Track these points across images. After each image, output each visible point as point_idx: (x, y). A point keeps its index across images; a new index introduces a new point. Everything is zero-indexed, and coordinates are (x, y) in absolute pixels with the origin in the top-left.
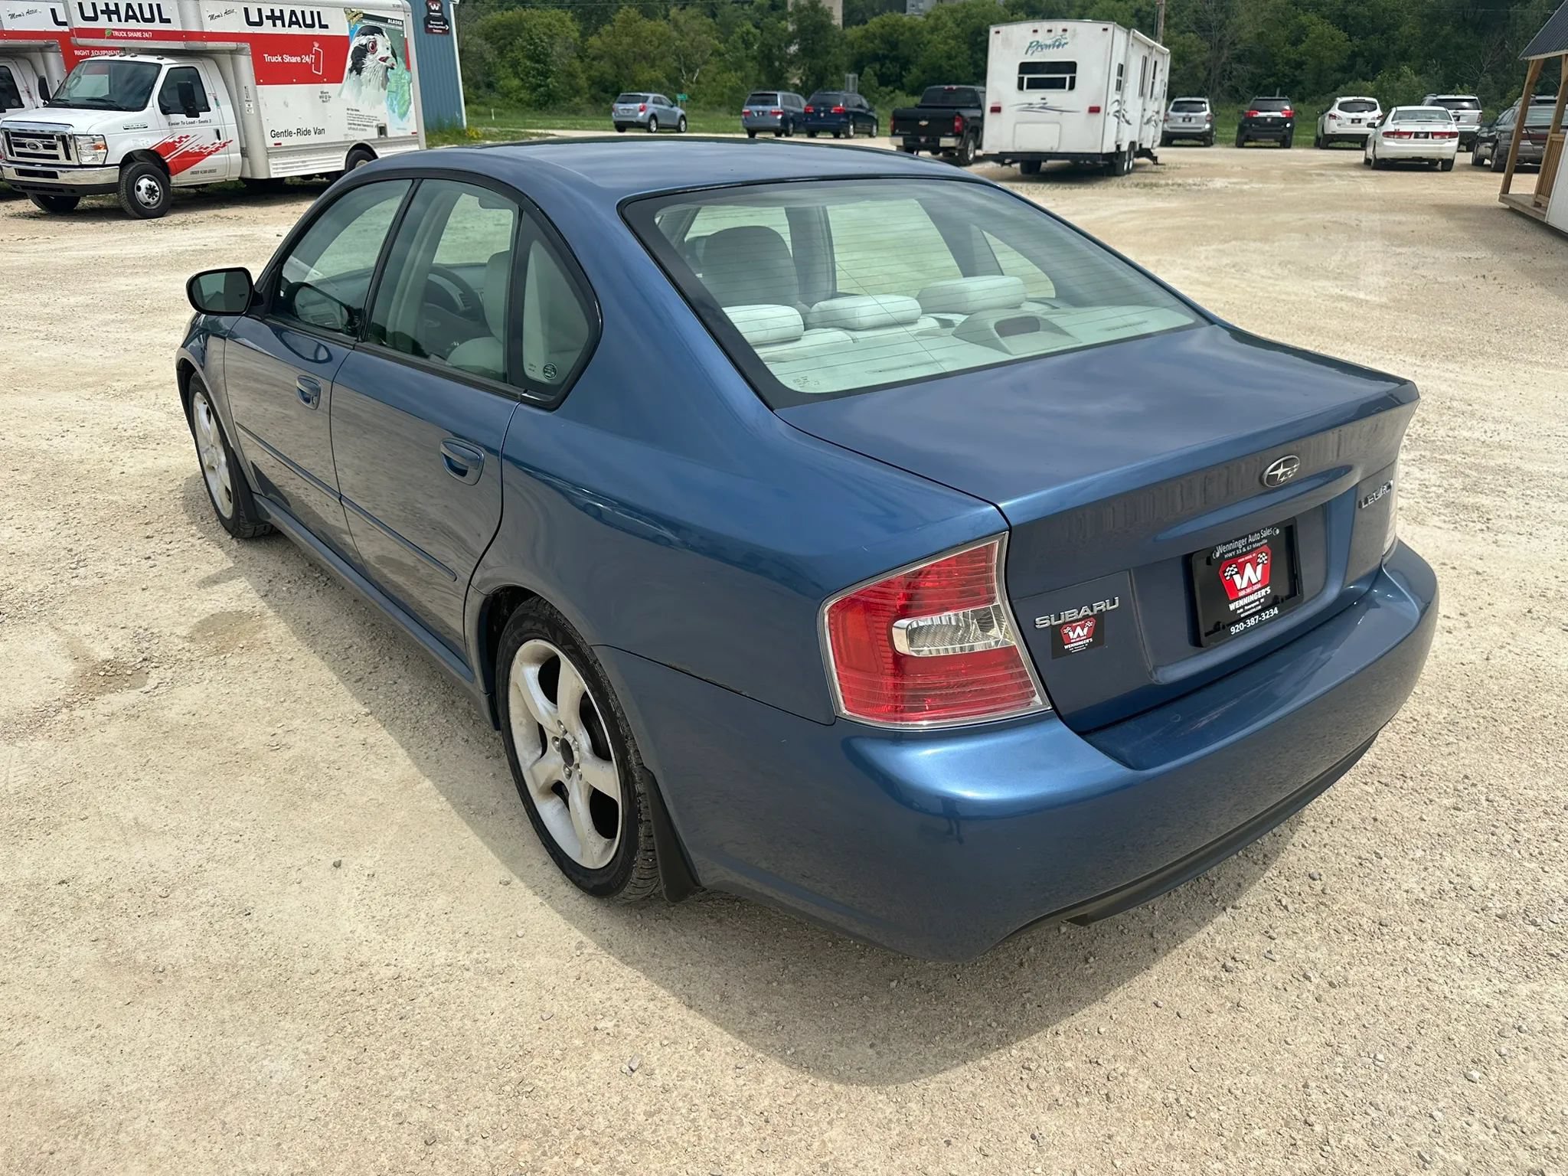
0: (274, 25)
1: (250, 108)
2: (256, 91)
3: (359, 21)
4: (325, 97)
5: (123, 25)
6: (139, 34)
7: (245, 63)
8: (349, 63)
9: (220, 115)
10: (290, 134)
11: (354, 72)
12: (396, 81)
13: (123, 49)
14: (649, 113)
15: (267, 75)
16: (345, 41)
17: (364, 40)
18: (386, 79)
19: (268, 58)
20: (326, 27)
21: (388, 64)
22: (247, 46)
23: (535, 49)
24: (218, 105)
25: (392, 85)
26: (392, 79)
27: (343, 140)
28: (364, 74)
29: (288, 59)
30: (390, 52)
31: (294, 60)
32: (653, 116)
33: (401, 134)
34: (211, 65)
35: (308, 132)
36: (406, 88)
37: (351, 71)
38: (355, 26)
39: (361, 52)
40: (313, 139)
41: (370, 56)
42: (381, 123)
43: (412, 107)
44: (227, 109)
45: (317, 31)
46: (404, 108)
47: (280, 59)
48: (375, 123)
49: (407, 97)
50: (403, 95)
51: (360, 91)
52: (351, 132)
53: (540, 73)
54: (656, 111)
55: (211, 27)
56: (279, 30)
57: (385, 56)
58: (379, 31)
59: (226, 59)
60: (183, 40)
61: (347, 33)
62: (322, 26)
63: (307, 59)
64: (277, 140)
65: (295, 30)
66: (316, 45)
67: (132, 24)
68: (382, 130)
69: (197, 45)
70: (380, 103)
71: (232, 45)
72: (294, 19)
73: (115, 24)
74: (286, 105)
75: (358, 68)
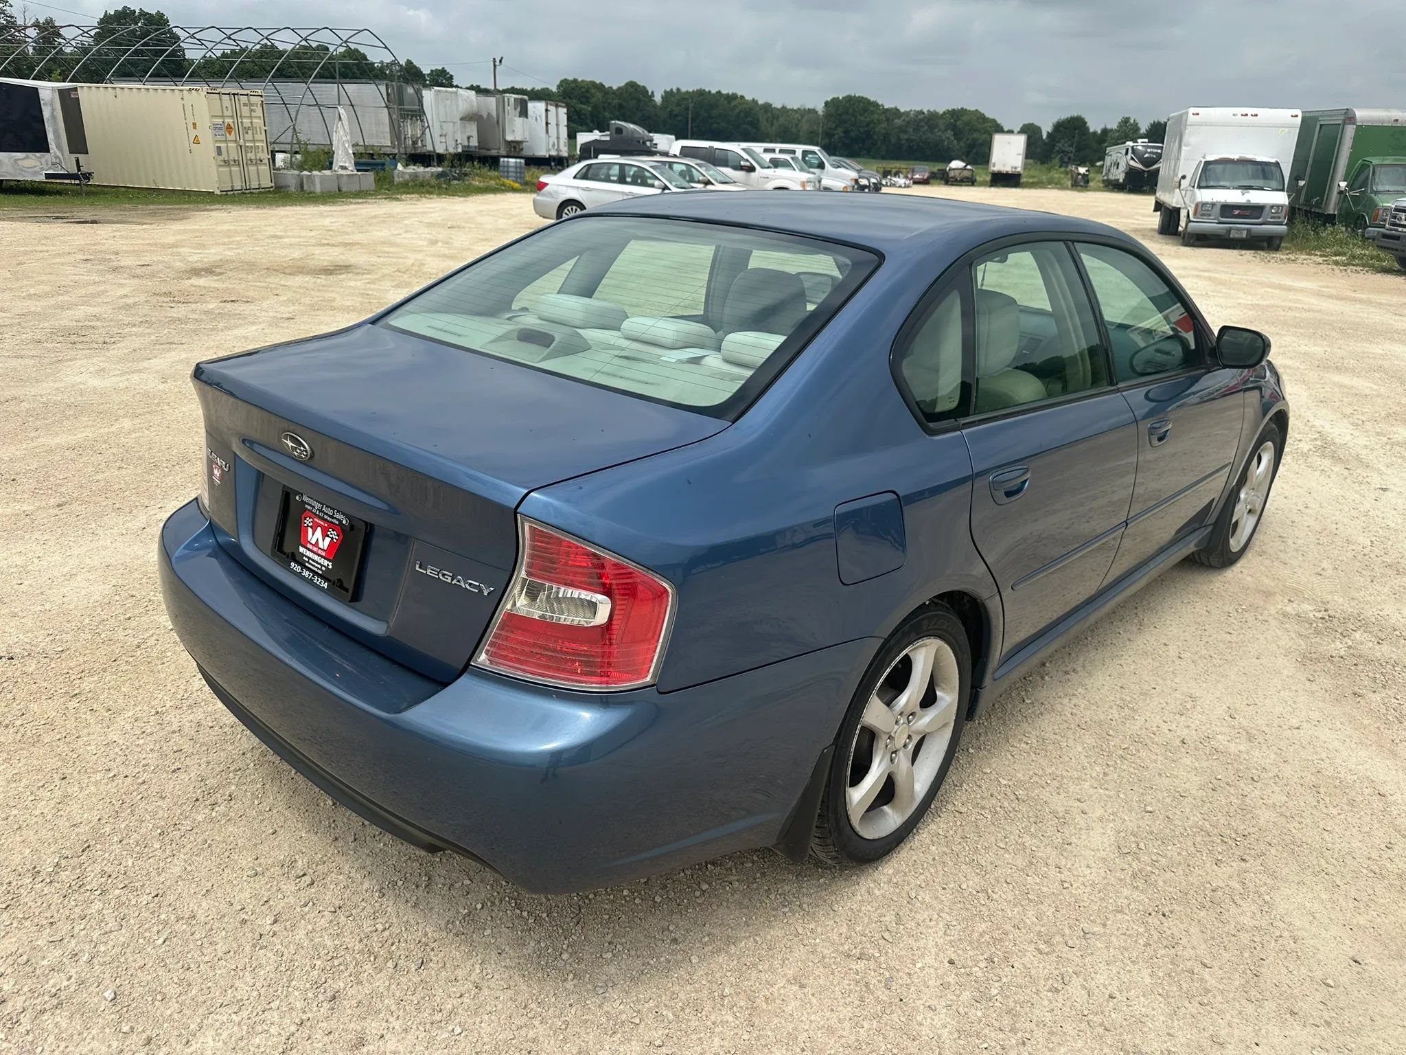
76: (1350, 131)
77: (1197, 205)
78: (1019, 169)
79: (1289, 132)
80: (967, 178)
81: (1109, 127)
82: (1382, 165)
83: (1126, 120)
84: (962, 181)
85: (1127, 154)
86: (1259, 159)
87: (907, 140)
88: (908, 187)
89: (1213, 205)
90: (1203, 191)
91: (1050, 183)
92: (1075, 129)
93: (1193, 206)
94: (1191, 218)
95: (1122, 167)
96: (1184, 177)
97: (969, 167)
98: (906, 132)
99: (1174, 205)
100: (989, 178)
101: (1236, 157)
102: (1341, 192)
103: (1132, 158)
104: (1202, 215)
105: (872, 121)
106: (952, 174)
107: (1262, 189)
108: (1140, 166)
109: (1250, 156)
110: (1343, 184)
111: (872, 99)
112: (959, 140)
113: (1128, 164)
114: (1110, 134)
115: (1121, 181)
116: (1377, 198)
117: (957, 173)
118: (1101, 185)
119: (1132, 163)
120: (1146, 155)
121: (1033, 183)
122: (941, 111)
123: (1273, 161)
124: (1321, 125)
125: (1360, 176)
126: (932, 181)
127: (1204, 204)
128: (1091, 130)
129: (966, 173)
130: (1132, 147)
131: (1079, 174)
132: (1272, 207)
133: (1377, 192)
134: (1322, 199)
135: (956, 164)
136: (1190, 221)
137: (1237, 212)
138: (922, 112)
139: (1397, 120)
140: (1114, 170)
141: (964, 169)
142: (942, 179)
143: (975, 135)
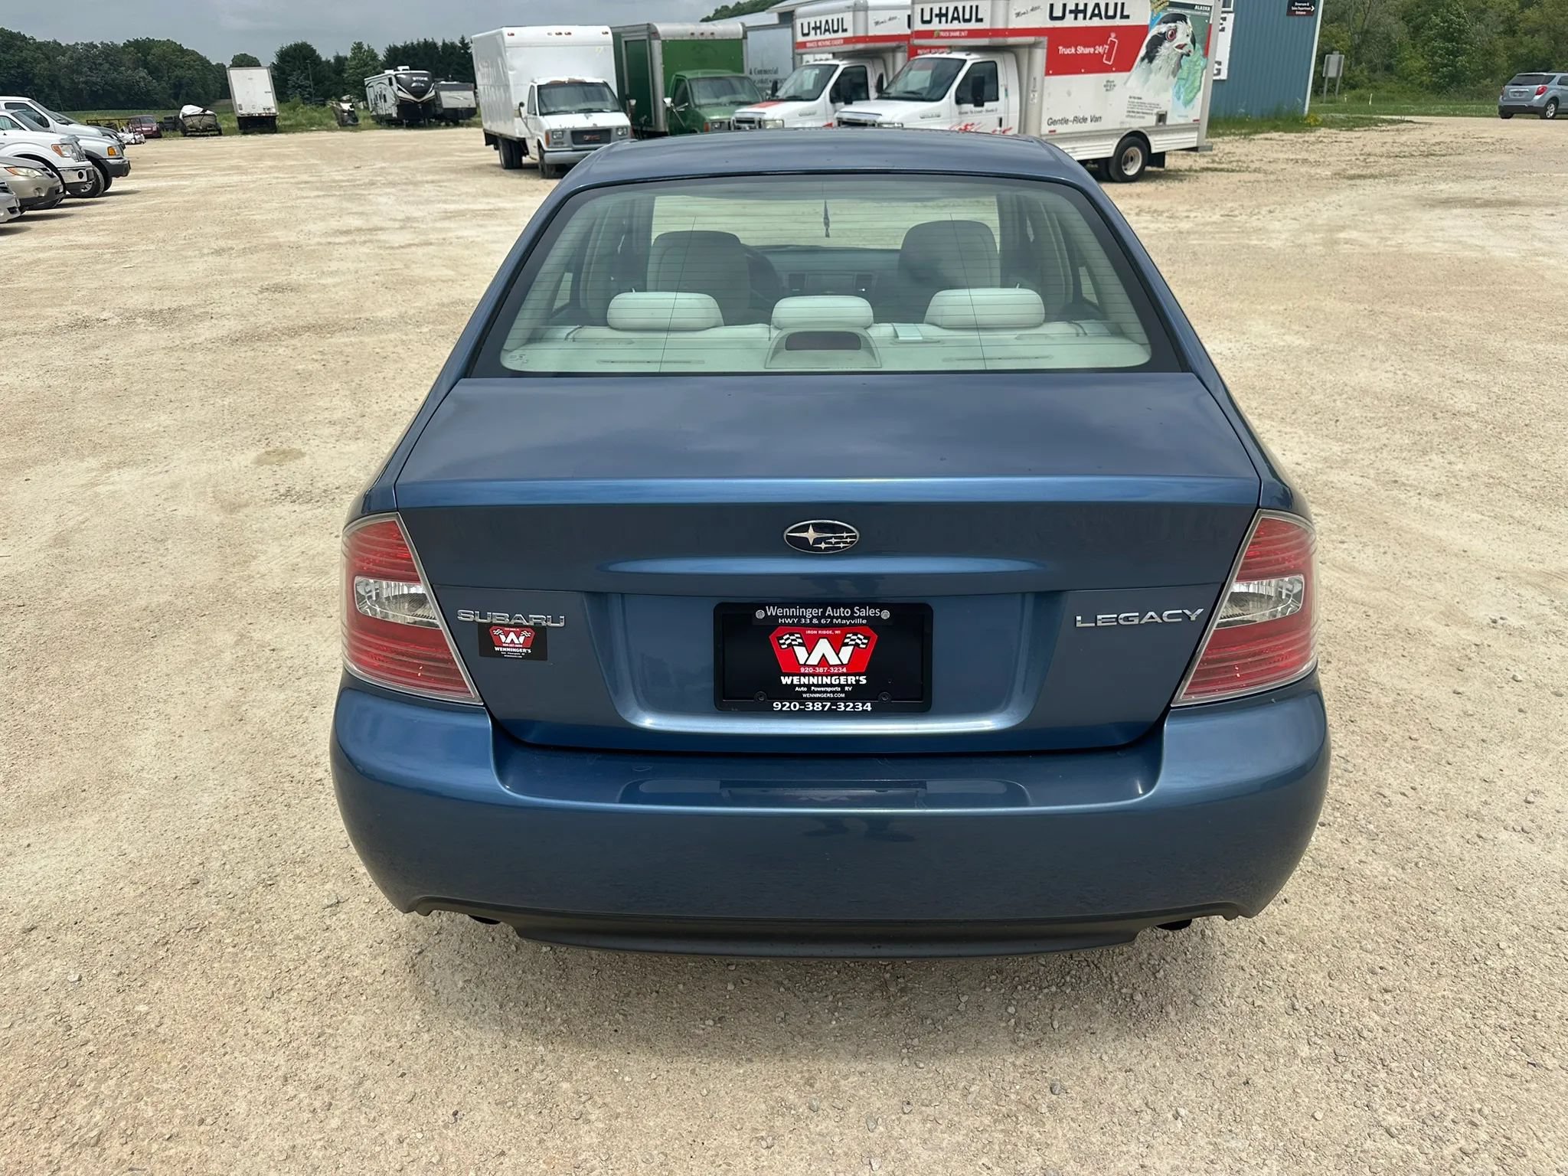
0: (1076, 18)
1: (1035, 98)
2: (1043, 81)
3: (1164, 9)
4: (1109, 86)
5: (949, 26)
6: (957, 34)
7: (1040, 56)
8: (1143, 52)
9: (1007, 105)
10: (1066, 121)
11: (1146, 61)
12: (1189, 68)
13: (950, 47)
14: (1549, 95)
15: (1058, 66)
16: (1145, 29)
17: (1163, 28)
18: (1179, 66)
19: (1062, 50)
20: (1128, 17)
21: (1184, 51)
22: (1044, 40)
23: (1449, 27)
24: (1007, 95)
25: (1183, 73)
26: (1185, 66)
27: (1118, 127)
28: (1156, 62)
29: (1081, 50)
30: (1189, 39)
31: (1087, 51)
32: (1555, 100)
33: (1182, 121)
34: (1010, 58)
35: (1085, 120)
36: (1199, 74)
37: (1143, 59)
38: (1158, 15)
39: (1159, 40)
40: (1089, 126)
41: (1166, 44)
42: (1162, 110)
43: (1200, 95)
44: (1014, 100)
45: (1118, 22)
46: (1192, 95)
47: (1073, 50)
48: (1155, 111)
49: (1197, 84)
50: (1193, 82)
51: (1147, 80)
52: (1128, 119)
53: (1449, 52)
54: (1559, 94)
55: (1016, 23)
56: (1081, 22)
57: (1183, 43)
58: (1183, 18)
59: (1024, 54)
60: (990, 37)
61: (1148, 22)
62: (1123, 17)
63: (1100, 50)
64: (1052, 128)
65: (1096, 22)
66: (1113, 35)
67: (956, 25)
68: (1162, 118)
69: (999, 41)
70: (1166, 90)
71: (1031, 39)
72: (1096, 12)
73: (944, 26)
74: (1069, 94)
75: (1150, 57)
76: (657, 45)
77: (547, 133)
78: (274, 111)
79: (605, 50)
80: (210, 126)
81: (341, 54)
82: (698, 79)
83: (359, 46)
84: (205, 130)
85: (391, 84)
86: (589, 80)
87: (86, 83)
88: (140, 143)
89: (563, 131)
90: (547, 117)
91: (312, 125)
92: (305, 59)
93: (543, 134)
94: (545, 148)
95: (391, 100)
96: (522, 104)
97: (208, 112)
98: (80, 73)
99: (518, 136)
100: (235, 124)
101: (565, 79)
102: (668, 109)
103: (399, 89)
104: (555, 143)
105: (25, 60)
106: (189, 122)
107: (601, 111)
108: (411, 97)
109: (578, 78)
110: (668, 100)
111: (15, 31)
112: (159, 79)
113: (396, 96)
114: (347, 63)
115: (395, 115)
116: (703, 112)
117: (195, 120)
118: (371, 121)
119: (400, 94)
120: (414, 85)
121: (291, 126)
122: (120, 42)
123: (600, 81)
124: (626, 42)
125: (680, 92)
126: (163, 134)
127: (554, 132)
128: (324, 59)
129: (207, 120)
130: (395, 76)
131: (344, 111)
132: (618, 129)
133: (700, 106)
134: (650, 116)
135: (189, 110)
136: (545, 152)
137: (587, 138)
138: (92, 46)
139: (692, 34)
140: (381, 103)
141: (203, 114)
142: (174, 130)
143: (178, 72)
